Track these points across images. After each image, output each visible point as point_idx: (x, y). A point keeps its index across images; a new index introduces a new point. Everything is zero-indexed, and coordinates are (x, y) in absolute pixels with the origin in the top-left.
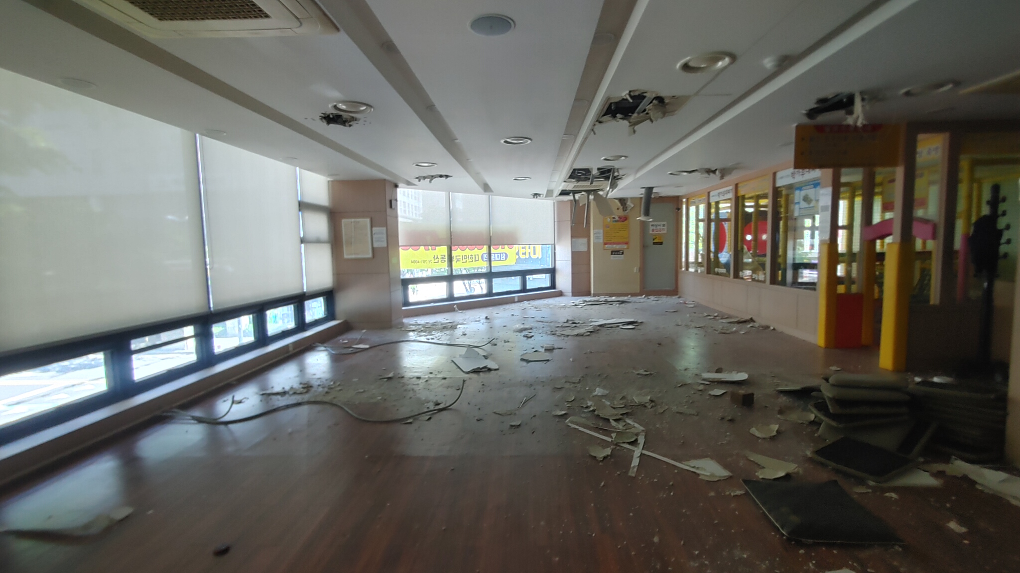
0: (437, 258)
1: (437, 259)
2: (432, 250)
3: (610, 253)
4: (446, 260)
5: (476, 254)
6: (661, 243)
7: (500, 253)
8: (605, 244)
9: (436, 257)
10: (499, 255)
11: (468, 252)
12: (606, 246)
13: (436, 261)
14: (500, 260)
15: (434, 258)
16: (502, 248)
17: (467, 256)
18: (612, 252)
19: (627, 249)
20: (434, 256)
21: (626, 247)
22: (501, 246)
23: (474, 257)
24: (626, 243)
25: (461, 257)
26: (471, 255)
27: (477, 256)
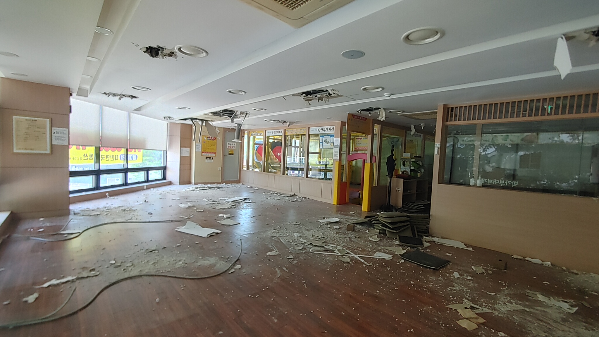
0: (87, 155)
1: (87, 157)
2: (83, 149)
3: (205, 158)
4: (94, 158)
5: (116, 154)
6: (233, 154)
7: (133, 155)
8: (202, 152)
9: (85, 155)
10: (132, 156)
11: (110, 153)
12: (203, 154)
13: (86, 158)
14: (133, 160)
15: (84, 156)
16: (134, 151)
17: (110, 156)
18: (206, 157)
19: (215, 156)
20: (84, 154)
21: (214, 155)
22: (133, 150)
23: (115, 157)
24: (215, 153)
25: (105, 157)
26: (113, 155)
27: (117, 156)
